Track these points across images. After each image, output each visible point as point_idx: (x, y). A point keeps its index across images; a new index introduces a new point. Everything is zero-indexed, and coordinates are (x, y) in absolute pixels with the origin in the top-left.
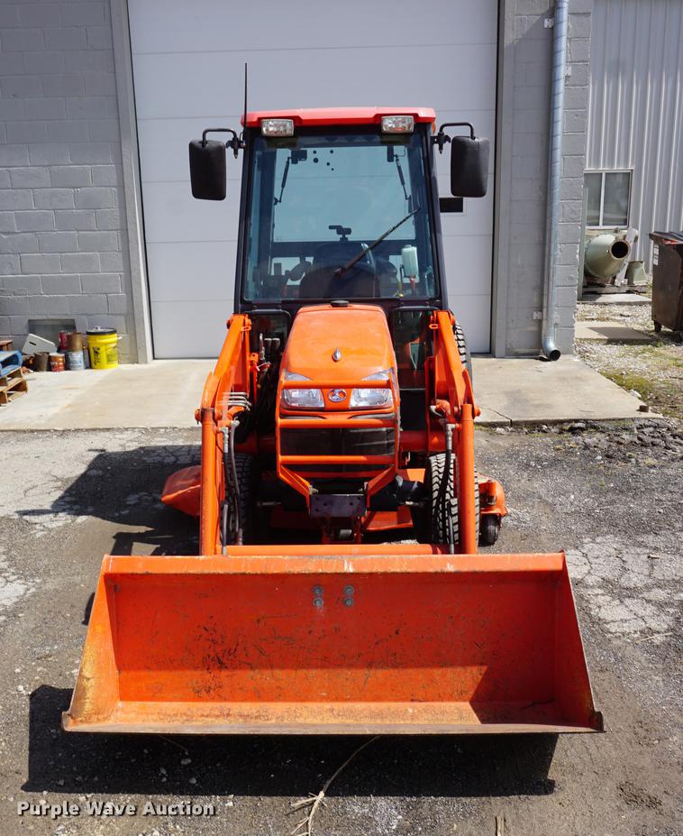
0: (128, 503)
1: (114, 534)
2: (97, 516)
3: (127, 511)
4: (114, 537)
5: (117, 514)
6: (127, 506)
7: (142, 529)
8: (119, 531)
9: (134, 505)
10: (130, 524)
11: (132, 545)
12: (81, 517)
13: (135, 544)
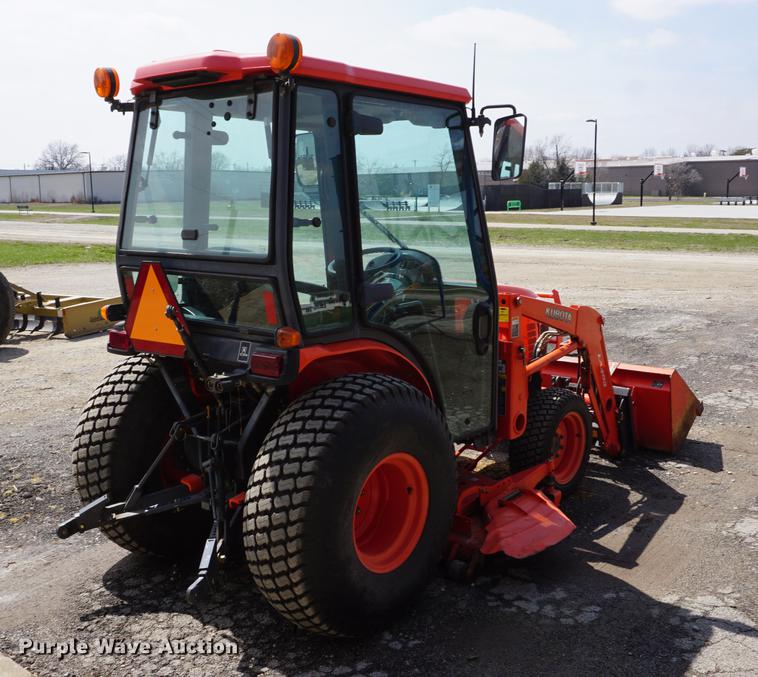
0: (598, 609)
1: (636, 568)
2: (649, 599)
3: (606, 596)
4: (637, 565)
5: (622, 594)
6: (603, 604)
7: (600, 566)
8: (628, 570)
9: (592, 604)
10: (611, 576)
11: (622, 550)
12: (671, 602)
13: (617, 551)
